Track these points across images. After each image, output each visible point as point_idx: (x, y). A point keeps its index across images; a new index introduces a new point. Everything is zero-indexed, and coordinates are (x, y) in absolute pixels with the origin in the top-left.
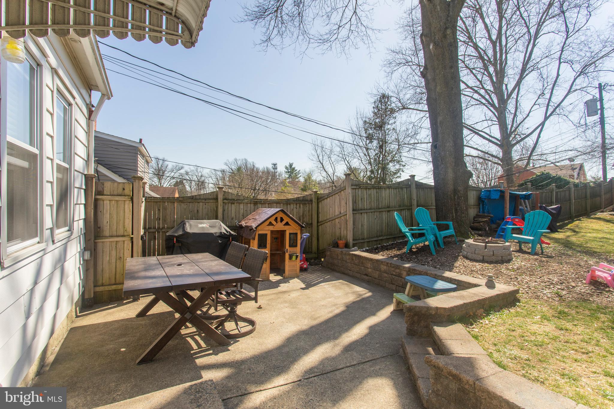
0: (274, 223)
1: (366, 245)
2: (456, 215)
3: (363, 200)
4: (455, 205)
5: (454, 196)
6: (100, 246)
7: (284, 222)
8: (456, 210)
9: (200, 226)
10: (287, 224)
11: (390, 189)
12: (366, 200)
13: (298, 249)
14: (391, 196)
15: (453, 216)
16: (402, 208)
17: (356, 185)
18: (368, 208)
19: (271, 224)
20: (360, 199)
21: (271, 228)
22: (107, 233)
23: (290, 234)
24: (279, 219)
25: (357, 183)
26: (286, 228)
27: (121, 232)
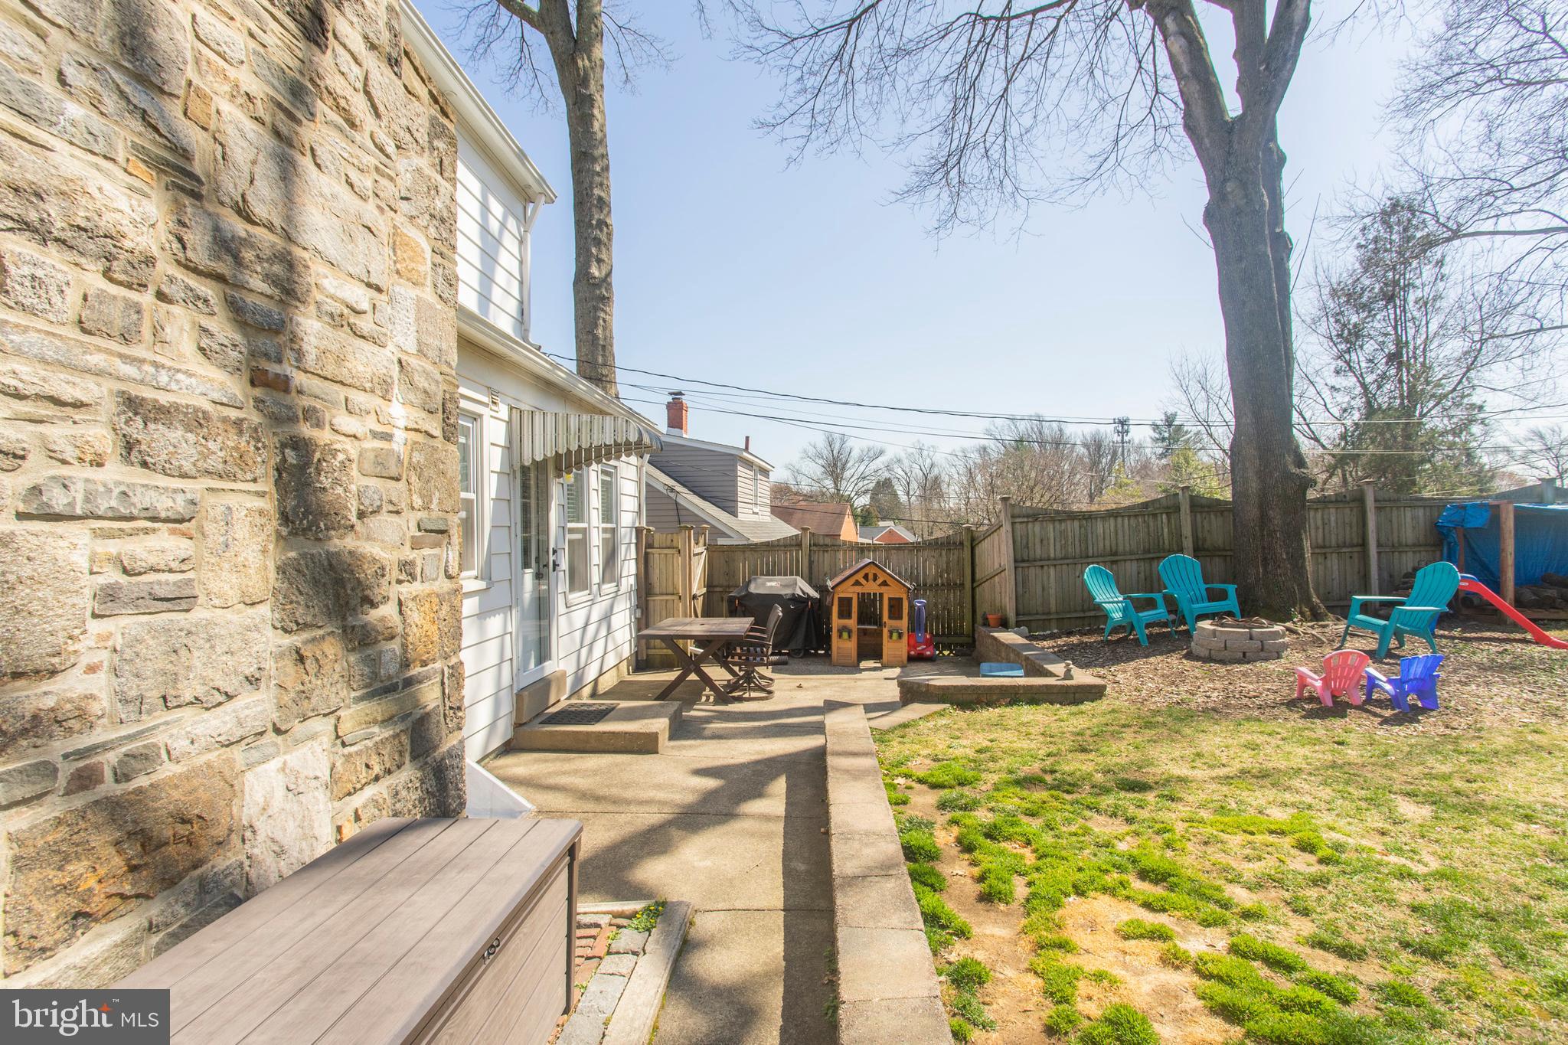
0: (863, 581)
1: (1053, 624)
2: (1265, 570)
3: (1045, 542)
4: (1263, 548)
5: (1262, 530)
6: (651, 604)
7: (879, 581)
8: (1265, 559)
9: (769, 584)
10: (884, 584)
11: (1119, 520)
12: (1052, 541)
13: (904, 624)
14: (1120, 532)
15: (1258, 573)
16: (1151, 556)
17: (1028, 516)
18: (1059, 555)
19: (857, 583)
20: (1038, 540)
21: (859, 589)
22: (657, 590)
23: (890, 599)
24: (871, 576)
25: (1030, 512)
26: (883, 589)
27: (670, 590)
